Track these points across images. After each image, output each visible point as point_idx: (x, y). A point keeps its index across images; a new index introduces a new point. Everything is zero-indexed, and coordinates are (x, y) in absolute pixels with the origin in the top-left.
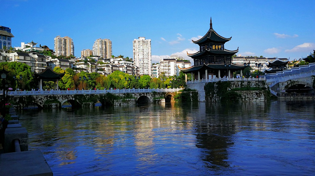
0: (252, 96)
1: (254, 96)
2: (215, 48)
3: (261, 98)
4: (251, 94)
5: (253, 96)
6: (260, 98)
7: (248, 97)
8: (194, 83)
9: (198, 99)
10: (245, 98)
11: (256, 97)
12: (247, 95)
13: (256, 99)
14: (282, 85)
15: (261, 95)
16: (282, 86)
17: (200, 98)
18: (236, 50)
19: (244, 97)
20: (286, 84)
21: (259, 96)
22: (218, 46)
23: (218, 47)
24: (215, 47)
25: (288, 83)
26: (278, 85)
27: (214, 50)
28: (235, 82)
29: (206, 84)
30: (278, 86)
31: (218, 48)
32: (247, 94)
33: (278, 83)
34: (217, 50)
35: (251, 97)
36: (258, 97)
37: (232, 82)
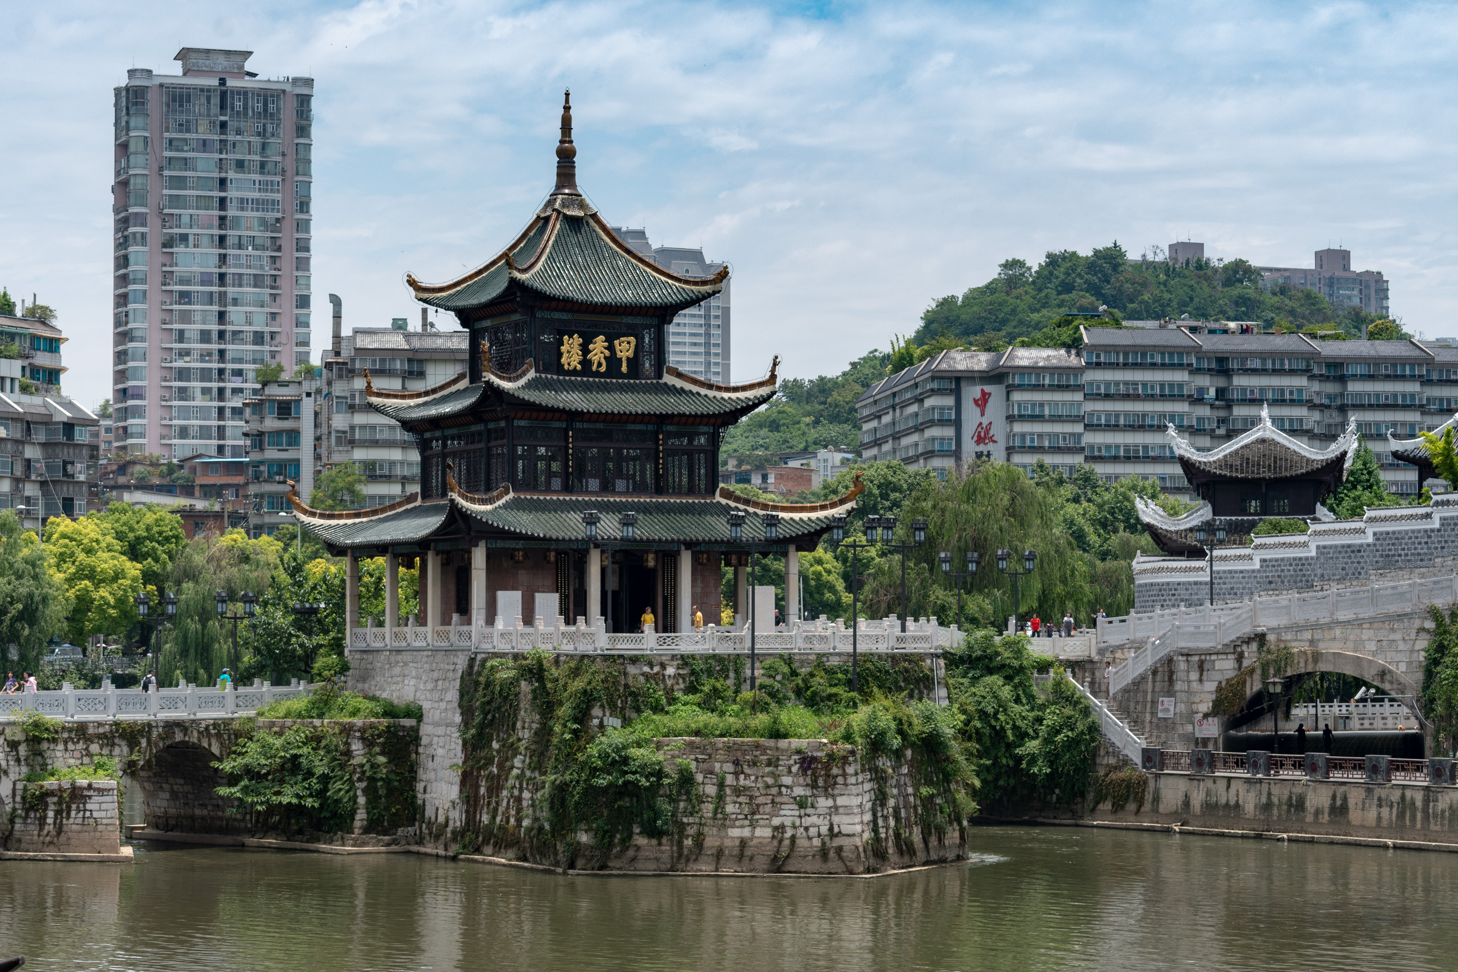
0: (770, 781)
1: (787, 780)
2: (586, 363)
3: (840, 801)
4: (769, 764)
5: (776, 776)
6: (830, 803)
7: (738, 791)
8: (399, 651)
9: (420, 787)
10: (720, 797)
11: (799, 791)
12: (736, 774)
13: (802, 804)
14: (1194, 676)
15: (835, 771)
16: (1195, 685)
17: (428, 781)
18: (761, 384)
19: (711, 790)
20: (1226, 666)
21: (821, 782)
22: (610, 340)
23: (611, 348)
24: (585, 350)
25: (1240, 658)
26: (1171, 673)
27: (574, 372)
28: (663, 666)
29: (472, 660)
30: (1171, 681)
31: (613, 361)
32: (736, 763)
33: (1170, 661)
34: (597, 374)
35: (768, 787)
36: (814, 786)
37: (634, 660)
